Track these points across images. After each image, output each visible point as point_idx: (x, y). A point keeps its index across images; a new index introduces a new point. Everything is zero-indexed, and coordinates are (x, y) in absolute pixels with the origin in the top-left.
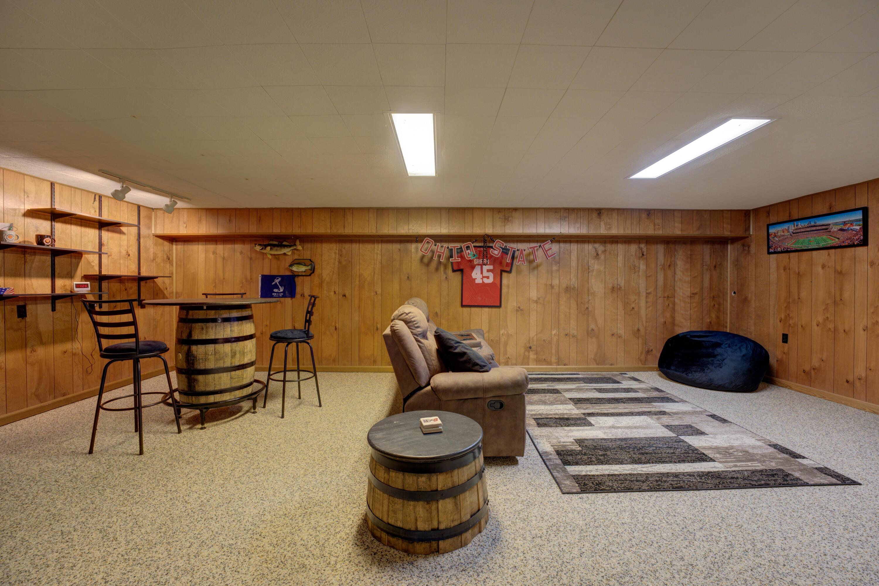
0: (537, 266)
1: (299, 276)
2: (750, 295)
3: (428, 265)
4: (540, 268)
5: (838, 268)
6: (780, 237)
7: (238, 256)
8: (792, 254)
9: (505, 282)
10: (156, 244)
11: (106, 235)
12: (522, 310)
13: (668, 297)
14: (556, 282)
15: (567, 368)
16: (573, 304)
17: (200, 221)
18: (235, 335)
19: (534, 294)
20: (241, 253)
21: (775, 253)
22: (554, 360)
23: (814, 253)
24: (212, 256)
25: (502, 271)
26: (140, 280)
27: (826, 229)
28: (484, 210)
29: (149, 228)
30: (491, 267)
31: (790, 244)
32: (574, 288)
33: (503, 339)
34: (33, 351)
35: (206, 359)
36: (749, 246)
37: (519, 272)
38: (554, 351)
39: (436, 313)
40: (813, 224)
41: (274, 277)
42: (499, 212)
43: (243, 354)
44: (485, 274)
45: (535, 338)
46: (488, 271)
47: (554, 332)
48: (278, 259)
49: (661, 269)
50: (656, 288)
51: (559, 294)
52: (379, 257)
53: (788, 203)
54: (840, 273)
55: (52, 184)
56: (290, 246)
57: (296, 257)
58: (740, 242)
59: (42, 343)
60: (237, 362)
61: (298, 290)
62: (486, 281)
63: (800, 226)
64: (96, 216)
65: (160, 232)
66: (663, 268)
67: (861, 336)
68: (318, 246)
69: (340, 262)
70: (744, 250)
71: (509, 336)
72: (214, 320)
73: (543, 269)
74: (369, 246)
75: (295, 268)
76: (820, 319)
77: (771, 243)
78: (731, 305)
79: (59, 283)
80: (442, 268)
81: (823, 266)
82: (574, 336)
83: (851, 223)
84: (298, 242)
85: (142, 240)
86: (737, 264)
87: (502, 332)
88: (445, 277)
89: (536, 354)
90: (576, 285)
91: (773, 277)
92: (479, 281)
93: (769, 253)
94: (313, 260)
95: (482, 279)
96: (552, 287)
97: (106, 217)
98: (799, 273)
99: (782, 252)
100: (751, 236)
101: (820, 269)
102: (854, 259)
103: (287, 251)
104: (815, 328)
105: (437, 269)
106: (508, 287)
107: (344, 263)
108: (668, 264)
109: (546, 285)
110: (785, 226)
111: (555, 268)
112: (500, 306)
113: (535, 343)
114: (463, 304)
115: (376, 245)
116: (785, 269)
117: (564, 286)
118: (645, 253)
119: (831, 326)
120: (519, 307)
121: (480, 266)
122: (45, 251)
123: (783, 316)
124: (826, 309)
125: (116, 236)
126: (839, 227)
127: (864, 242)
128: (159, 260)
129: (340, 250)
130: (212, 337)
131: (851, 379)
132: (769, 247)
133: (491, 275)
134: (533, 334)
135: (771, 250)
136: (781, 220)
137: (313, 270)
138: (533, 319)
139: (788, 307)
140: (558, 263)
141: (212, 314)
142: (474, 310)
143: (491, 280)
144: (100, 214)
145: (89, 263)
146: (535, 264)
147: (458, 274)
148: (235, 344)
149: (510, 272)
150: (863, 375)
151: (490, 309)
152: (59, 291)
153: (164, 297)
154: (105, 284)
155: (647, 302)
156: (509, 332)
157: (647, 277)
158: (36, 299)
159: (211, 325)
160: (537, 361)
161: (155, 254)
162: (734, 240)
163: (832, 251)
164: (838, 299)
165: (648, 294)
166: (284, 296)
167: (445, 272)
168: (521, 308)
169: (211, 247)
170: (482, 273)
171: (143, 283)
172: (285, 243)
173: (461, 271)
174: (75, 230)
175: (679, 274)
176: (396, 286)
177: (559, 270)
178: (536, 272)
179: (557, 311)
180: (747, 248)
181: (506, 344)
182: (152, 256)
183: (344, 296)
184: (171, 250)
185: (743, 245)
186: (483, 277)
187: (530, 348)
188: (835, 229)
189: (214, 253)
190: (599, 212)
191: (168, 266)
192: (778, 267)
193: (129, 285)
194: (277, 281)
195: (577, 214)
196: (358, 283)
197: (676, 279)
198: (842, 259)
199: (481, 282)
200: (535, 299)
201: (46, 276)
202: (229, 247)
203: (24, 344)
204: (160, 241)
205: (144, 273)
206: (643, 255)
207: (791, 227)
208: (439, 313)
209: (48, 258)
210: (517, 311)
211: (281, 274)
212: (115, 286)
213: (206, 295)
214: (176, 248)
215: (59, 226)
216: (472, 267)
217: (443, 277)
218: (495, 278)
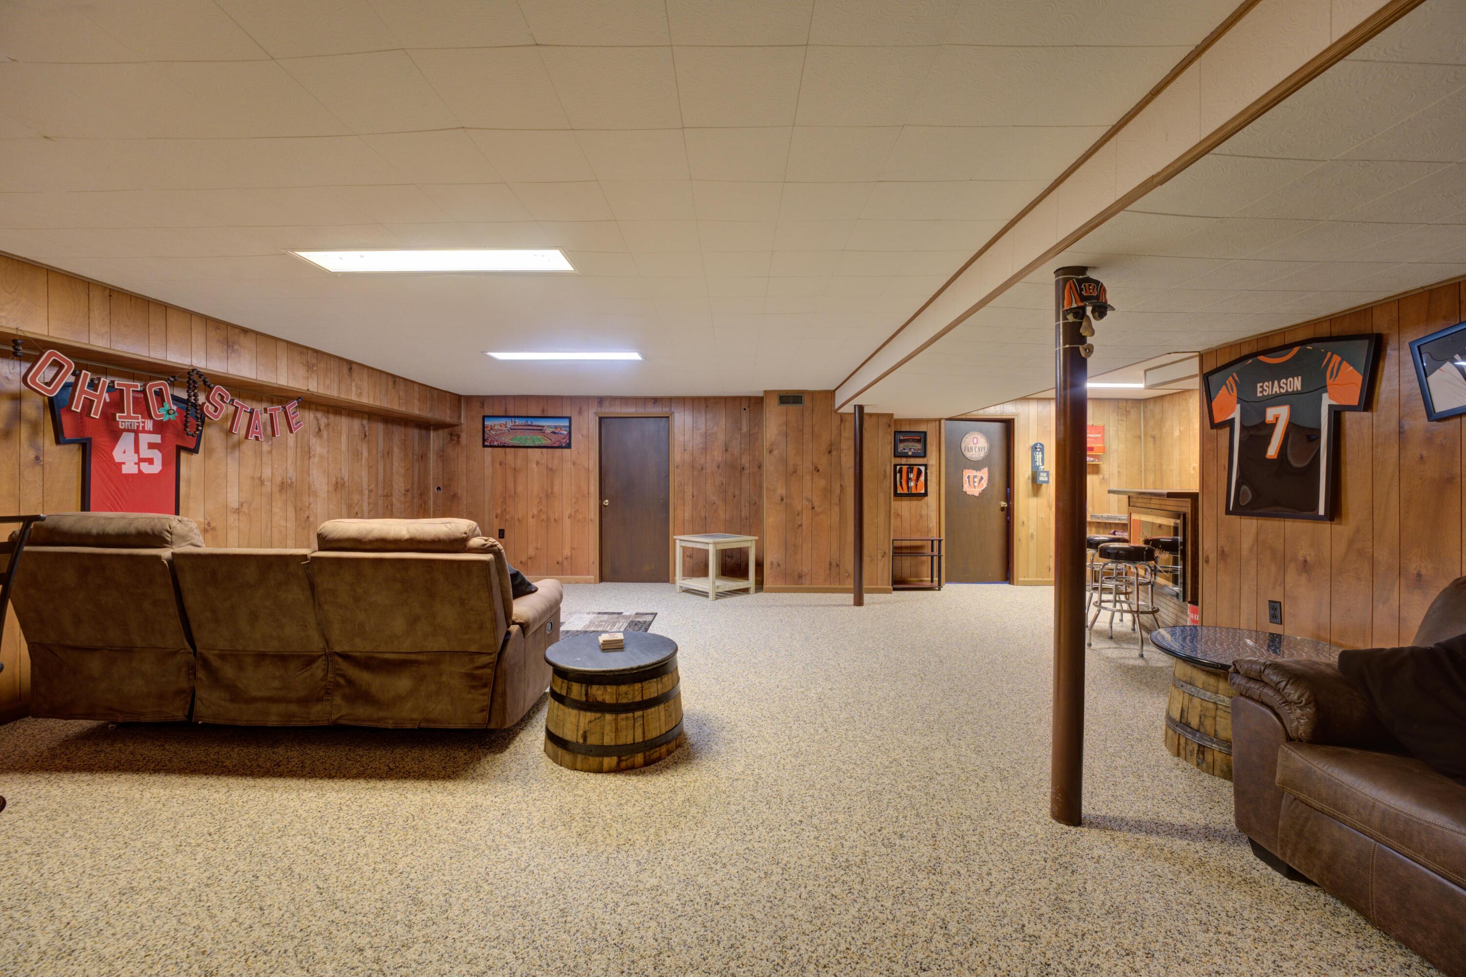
0: (239, 444)
2: (460, 491)
4: (243, 446)
5: (550, 465)
6: (497, 431)
8: (508, 450)
9: (184, 473)
12: (214, 529)
13: (387, 495)
14: (267, 472)
16: (291, 512)
19: (233, 497)
21: (491, 446)
23: (529, 450)
25: (179, 449)
27: (541, 429)
28: (189, 315)
30: (157, 439)
31: (507, 440)
32: (291, 485)
36: (459, 436)
37: (209, 453)
40: (529, 423)
42: (217, 328)
44: (145, 452)
46: (151, 446)
49: (381, 457)
50: (377, 484)
51: (271, 496)
53: (505, 398)
54: (551, 470)
58: (446, 431)
62: (146, 468)
63: (517, 423)
66: (383, 456)
67: (567, 522)
70: (451, 440)
73: (247, 450)
76: (535, 512)
77: (486, 436)
78: (434, 503)
80: (24, 431)
81: (538, 463)
83: (561, 427)
86: (442, 456)
88: (32, 455)
91: (488, 471)
92: (129, 468)
93: (484, 446)
95: (138, 464)
96: (262, 482)
98: (515, 469)
99: (498, 446)
100: (461, 424)
101: (535, 466)
102: (562, 459)
104: (531, 520)
106: (189, 482)
108: (387, 451)
109: (253, 478)
110: (503, 421)
111: (266, 447)
116: (501, 464)
117: (278, 480)
118: (367, 434)
119: (544, 517)
120: (209, 525)
121: (132, 435)
123: (499, 512)
124: (540, 502)
126: (552, 430)
127: (569, 446)
131: (560, 560)
132: (484, 440)
133: (157, 455)
135: (486, 443)
136: (496, 414)
139: (504, 502)
143: (156, 468)
147: (74, 450)
149: (194, 451)
150: (569, 554)
155: (369, 504)
157: (370, 467)
162: (439, 426)
163: (545, 450)
164: (550, 492)
165: (370, 491)
167: (33, 444)
168: (213, 525)
170: (137, 450)
173: (83, 442)
175: (395, 464)
177: (270, 452)
178: (237, 454)
179: (269, 525)
180: (456, 438)
185: (451, 435)
186: (140, 460)
188: (548, 431)
190: (350, 365)
192: (493, 461)
195: (326, 363)
197: (393, 471)
198: (553, 458)
199: (134, 470)
200: (236, 505)
207: (510, 423)
216: (115, 434)
217: (29, 454)
218: (164, 463)
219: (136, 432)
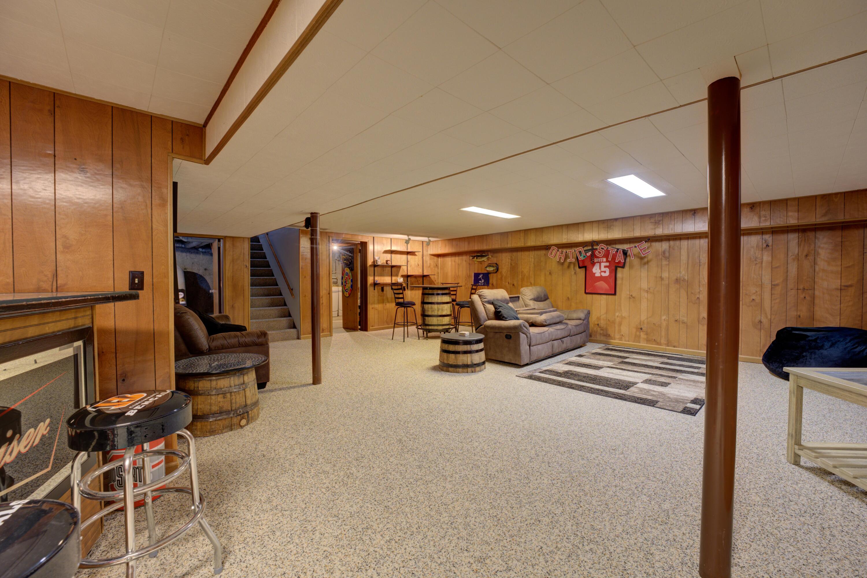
0: (648, 262)
1: (490, 273)
3: (562, 264)
4: (650, 264)
7: (464, 263)
9: (619, 275)
10: (430, 259)
11: (410, 257)
12: (634, 298)
13: (804, 289)
14: (665, 275)
15: (675, 350)
16: (683, 293)
17: (446, 246)
18: (439, 301)
19: (644, 285)
20: (466, 261)
22: (663, 341)
24: (453, 263)
25: (617, 267)
26: (424, 276)
28: (591, 222)
29: (427, 251)
30: (608, 264)
32: (684, 280)
33: (618, 320)
34: (386, 305)
35: (428, 311)
37: (631, 267)
38: (663, 333)
39: (568, 298)
41: (479, 274)
42: (604, 223)
43: (443, 310)
44: (603, 269)
45: (646, 321)
46: (605, 267)
47: (664, 317)
48: (481, 264)
49: (794, 260)
51: (668, 286)
52: (533, 260)
55: (391, 239)
56: (486, 256)
57: (490, 262)
59: (388, 302)
60: (440, 313)
61: (491, 281)
62: (603, 274)
64: (406, 250)
65: (432, 253)
66: (797, 258)
68: (499, 255)
69: (511, 264)
71: (623, 318)
72: (433, 294)
73: (653, 264)
74: (527, 253)
75: (488, 269)
79: (394, 278)
80: (572, 267)
82: (683, 323)
84: (489, 254)
85: (424, 258)
87: (617, 314)
89: (647, 334)
90: (686, 278)
92: (598, 275)
94: (498, 263)
95: (600, 273)
96: (662, 279)
97: (409, 250)
103: (484, 259)
105: (569, 267)
106: (622, 279)
107: (513, 265)
108: (805, 254)
109: (656, 277)
111: (664, 263)
112: (615, 294)
113: (645, 326)
114: (587, 292)
115: (531, 252)
117: (674, 278)
118: (770, 244)
120: (631, 296)
122: (389, 266)
125: (413, 257)
128: (432, 266)
129: (511, 257)
130: (430, 301)
133: (607, 270)
134: (643, 317)
137: (497, 270)
138: (644, 305)
140: (668, 258)
141: (431, 292)
142: (594, 296)
143: (607, 274)
144: (407, 249)
145: (403, 270)
146: (646, 260)
147: (584, 269)
148: (439, 305)
149: (623, 267)
151: (608, 296)
152: (393, 282)
153: (435, 284)
154: (409, 279)
155: (772, 294)
156: (623, 315)
157: (774, 268)
158: (387, 285)
159: (430, 296)
160: (647, 341)
161: (430, 264)
165: (773, 286)
166: (484, 285)
167: (574, 269)
168: (633, 296)
169: (453, 258)
170: (600, 268)
171: (424, 278)
172: (484, 254)
173: (585, 267)
174: (399, 256)
175: (821, 264)
176: (543, 278)
177: (668, 265)
178: (646, 266)
179: (667, 299)
181: (620, 324)
182: (429, 265)
183: (513, 285)
184: (438, 261)
186: (602, 272)
187: (641, 329)
189: (455, 261)
190: (694, 212)
191: (436, 269)
193: (419, 279)
194: (481, 276)
195: (671, 217)
196: (520, 277)
197: (817, 269)
199: (599, 275)
200: (646, 289)
201: (389, 276)
202: (460, 258)
203: (383, 302)
204: (432, 257)
205: (425, 274)
206: (767, 246)
208: (570, 298)
209: (390, 269)
210: (630, 298)
211: (483, 272)
212: (413, 279)
213: (443, 284)
214: (440, 260)
215: (393, 255)
216: (593, 264)
217: (573, 273)
218: (610, 272)
219: (600, 263)
